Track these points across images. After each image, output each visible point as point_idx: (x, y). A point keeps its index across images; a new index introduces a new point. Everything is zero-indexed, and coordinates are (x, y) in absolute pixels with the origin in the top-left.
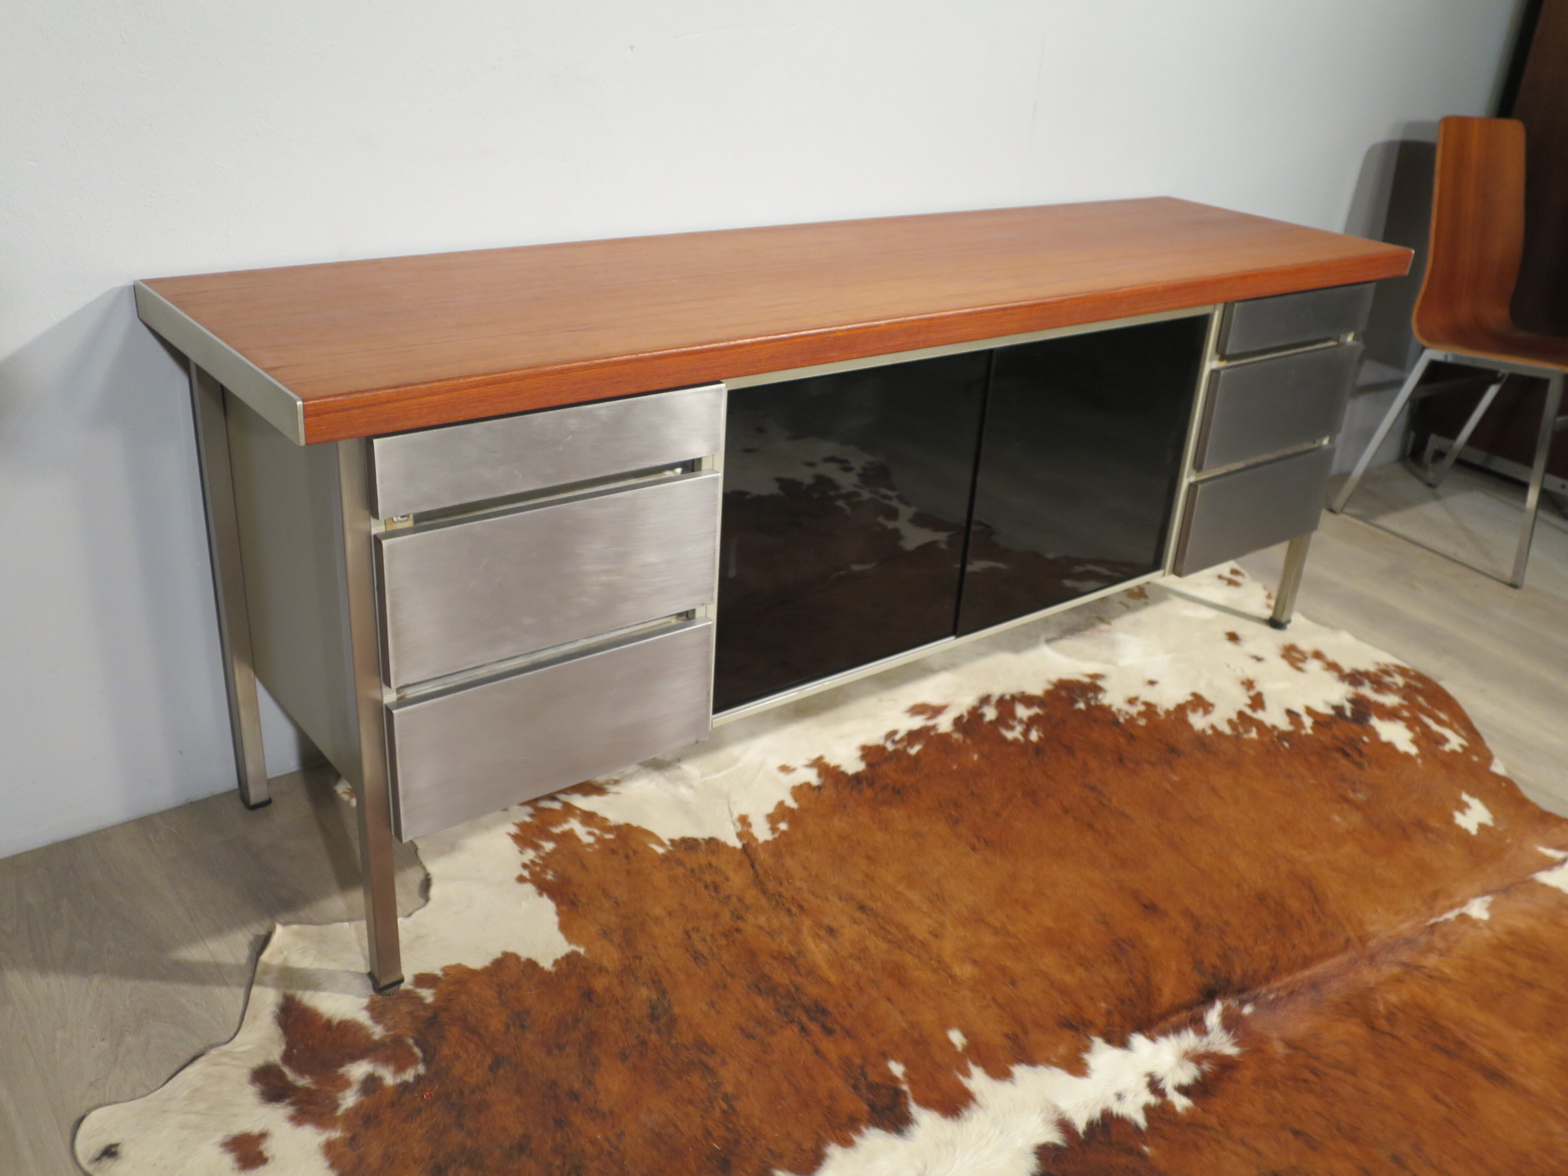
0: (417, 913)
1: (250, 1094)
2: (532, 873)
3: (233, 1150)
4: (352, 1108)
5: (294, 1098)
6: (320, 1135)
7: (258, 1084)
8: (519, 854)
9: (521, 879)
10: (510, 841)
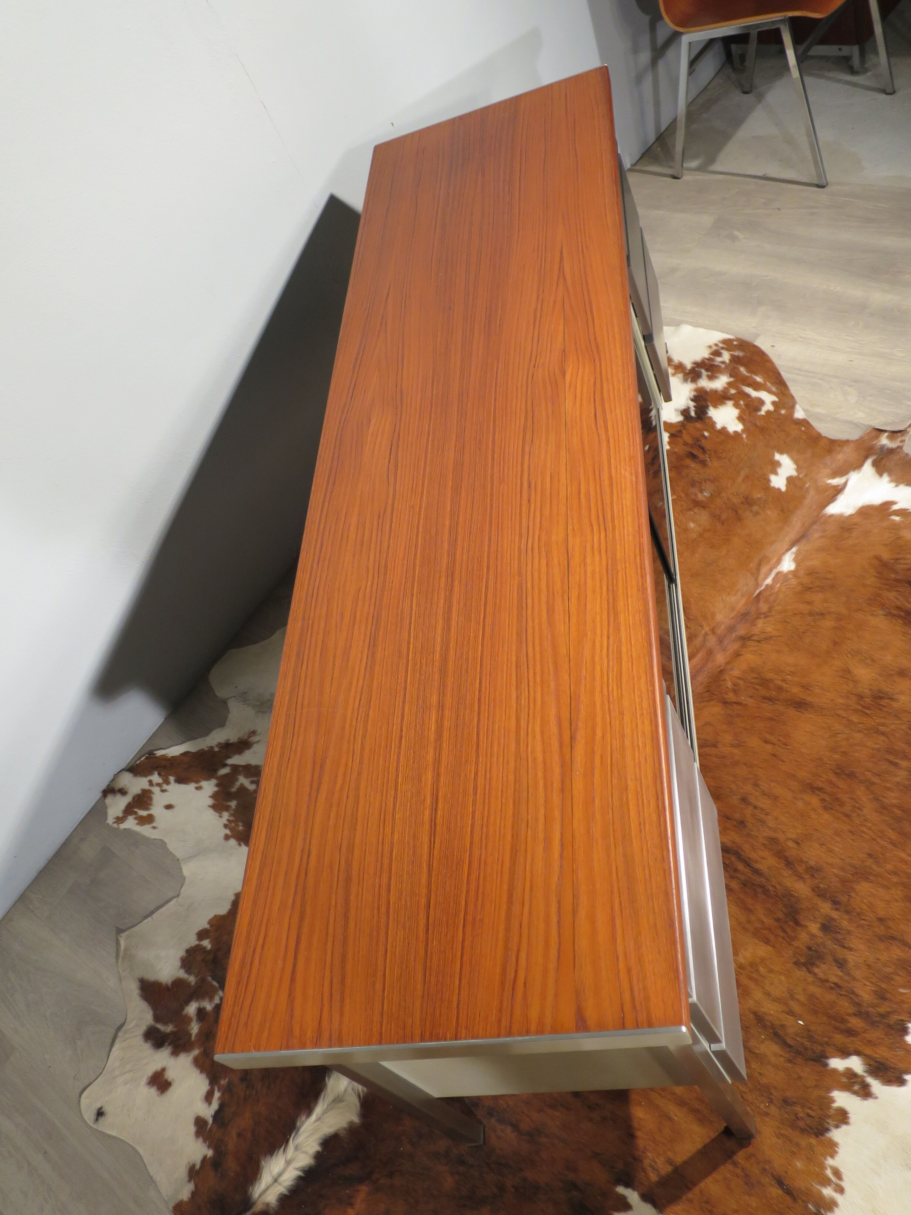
0: (182, 890)
1: (147, 1048)
2: (231, 830)
3: (153, 1085)
4: (198, 1033)
5: (169, 1041)
6: (188, 1056)
7: (149, 1041)
8: (219, 818)
9: (227, 837)
10: (211, 811)
